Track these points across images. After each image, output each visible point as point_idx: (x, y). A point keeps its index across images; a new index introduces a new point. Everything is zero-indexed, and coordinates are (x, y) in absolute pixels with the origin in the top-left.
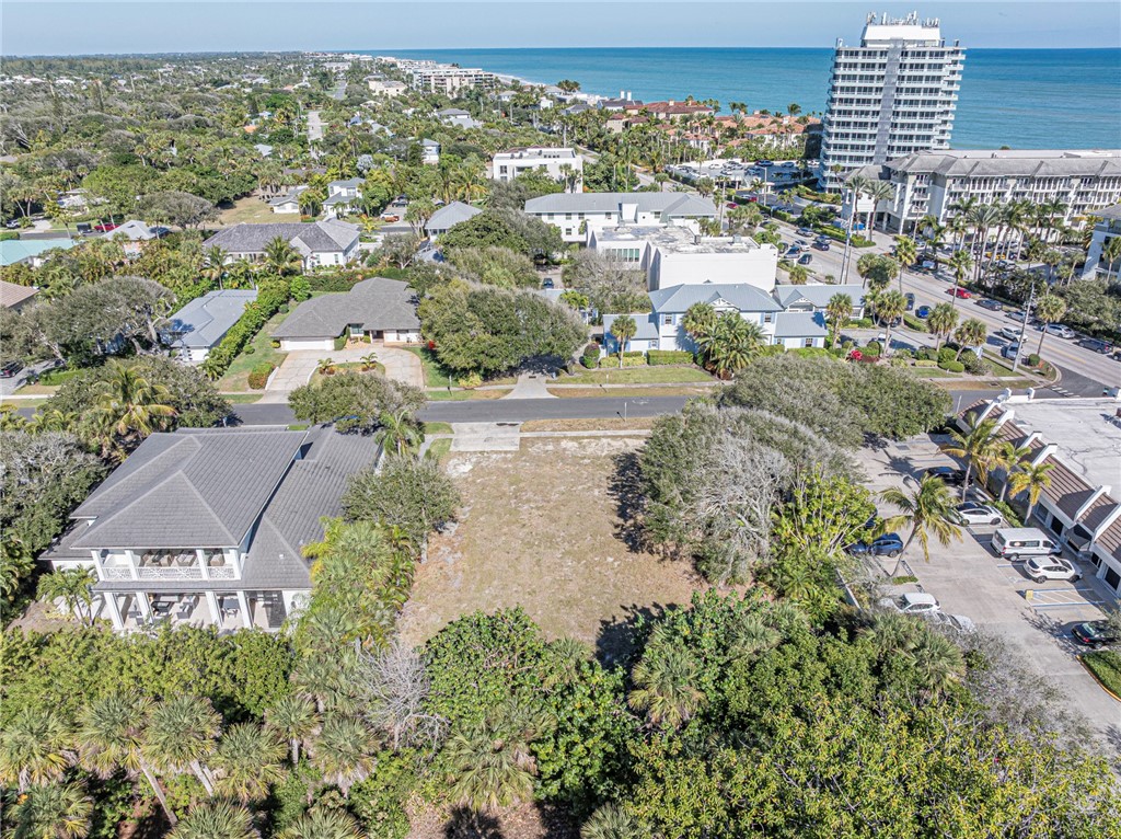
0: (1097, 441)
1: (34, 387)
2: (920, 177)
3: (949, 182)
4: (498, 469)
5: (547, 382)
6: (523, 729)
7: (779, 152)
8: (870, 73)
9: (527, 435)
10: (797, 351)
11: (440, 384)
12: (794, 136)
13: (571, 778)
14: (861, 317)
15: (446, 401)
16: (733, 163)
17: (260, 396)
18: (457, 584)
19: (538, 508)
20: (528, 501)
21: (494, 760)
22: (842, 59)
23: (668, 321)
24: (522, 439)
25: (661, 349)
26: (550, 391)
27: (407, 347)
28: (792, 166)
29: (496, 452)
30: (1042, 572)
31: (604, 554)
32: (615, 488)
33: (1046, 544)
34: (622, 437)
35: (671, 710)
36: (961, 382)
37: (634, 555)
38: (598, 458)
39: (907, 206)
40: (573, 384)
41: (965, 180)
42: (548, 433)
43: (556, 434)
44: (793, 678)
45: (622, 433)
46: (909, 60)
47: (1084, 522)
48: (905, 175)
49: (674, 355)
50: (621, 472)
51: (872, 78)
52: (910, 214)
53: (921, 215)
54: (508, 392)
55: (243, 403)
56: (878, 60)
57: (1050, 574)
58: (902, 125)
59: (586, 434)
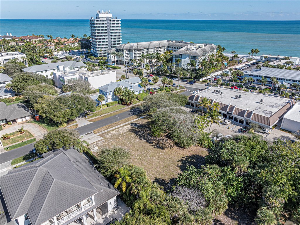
2: (126, 50)
3: (134, 51)
7: (74, 48)
8: (103, 26)
9: (98, 134)
12: (77, 43)
22: (95, 22)
23: (109, 94)
24: (98, 136)
25: (109, 102)
26: (90, 121)
27: (28, 122)
28: (80, 51)
29: (98, 141)
30: (228, 123)
32: (140, 138)
33: (223, 118)
38: (126, 133)
39: (125, 58)
40: (93, 118)
41: (137, 50)
42: (103, 132)
43: (106, 131)
45: (122, 125)
46: (111, 22)
47: (229, 111)
48: (123, 50)
49: (112, 103)
50: (136, 134)
51: (104, 27)
52: (126, 60)
53: (128, 59)
54: (77, 125)
56: (104, 22)
58: (113, 38)
59: (113, 128)
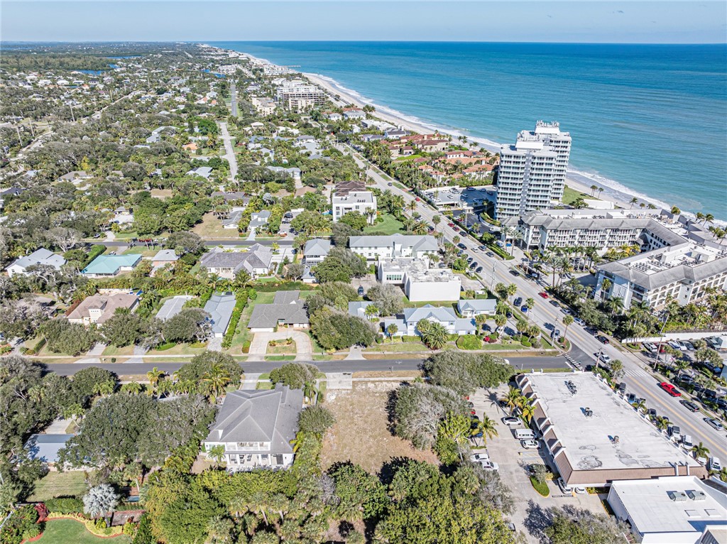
0: (558, 395)
1: (153, 351)
2: (535, 227)
3: (549, 231)
4: (345, 398)
5: (362, 350)
6: (360, 500)
7: (479, 182)
8: (517, 166)
9: (355, 379)
10: (463, 336)
11: (318, 351)
12: (487, 173)
13: (373, 513)
14: (495, 314)
15: (322, 361)
16: (454, 189)
17: (247, 357)
18: (335, 448)
19: (360, 417)
20: (357, 413)
21: (353, 508)
22: (504, 159)
23: (411, 324)
24: (353, 382)
25: (409, 335)
26: (363, 356)
27: (303, 330)
28: (485, 191)
29: (345, 390)
30: (527, 446)
31: (383, 437)
32: (387, 408)
33: (532, 435)
34: (391, 381)
35: (399, 496)
36: (529, 352)
37: (393, 437)
38: (382, 393)
39: (530, 239)
40: (373, 352)
41: (556, 231)
42: (362, 379)
43: (366, 379)
44: (430, 488)
45: (391, 379)
46: (536, 161)
47: (543, 428)
48: (528, 226)
49: (414, 337)
50: (390, 400)
52: (531, 243)
53: (536, 243)
54: (346, 356)
55: (241, 361)
56: (521, 160)
57: (530, 447)
58: (534, 190)
59: (377, 379)
